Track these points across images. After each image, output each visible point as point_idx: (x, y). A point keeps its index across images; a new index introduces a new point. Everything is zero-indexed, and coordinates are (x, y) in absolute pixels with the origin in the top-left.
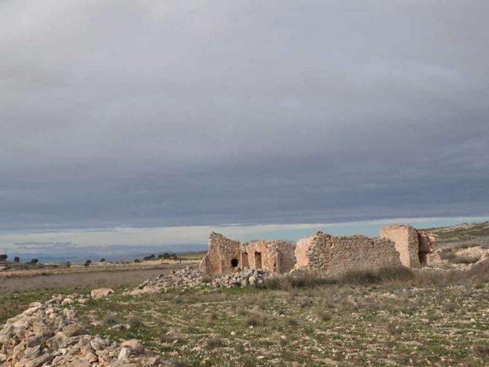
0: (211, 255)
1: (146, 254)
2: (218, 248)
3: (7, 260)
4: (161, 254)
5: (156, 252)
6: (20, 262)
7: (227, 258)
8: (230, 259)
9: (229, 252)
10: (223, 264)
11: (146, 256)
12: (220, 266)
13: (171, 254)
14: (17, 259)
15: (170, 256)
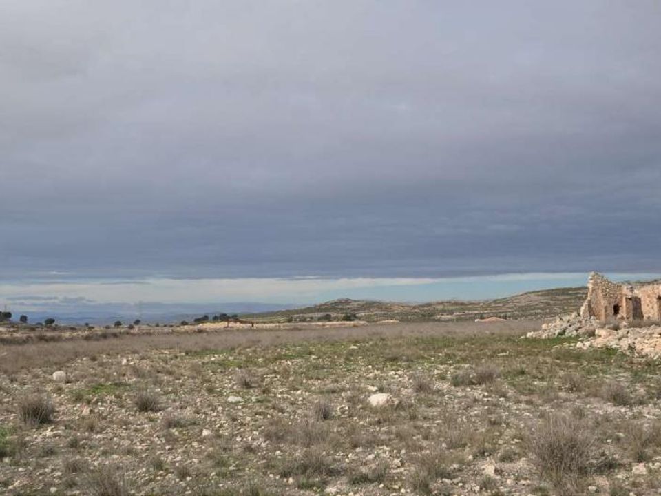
0: (593, 300)
1: (195, 315)
2: (600, 291)
3: (11, 319)
4: (216, 315)
5: (211, 312)
6: (28, 322)
7: (610, 304)
8: (612, 305)
9: (611, 298)
10: (606, 311)
11: (197, 318)
12: (603, 312)
13: (231, 316)
14: (24, 319)
15: (229, 317)
